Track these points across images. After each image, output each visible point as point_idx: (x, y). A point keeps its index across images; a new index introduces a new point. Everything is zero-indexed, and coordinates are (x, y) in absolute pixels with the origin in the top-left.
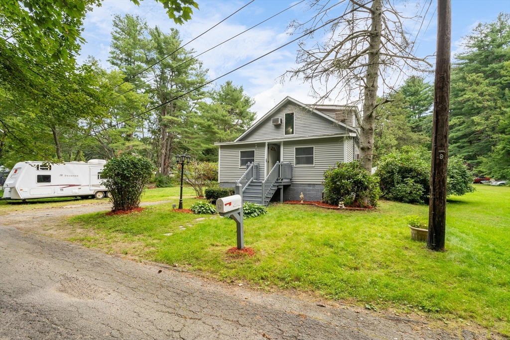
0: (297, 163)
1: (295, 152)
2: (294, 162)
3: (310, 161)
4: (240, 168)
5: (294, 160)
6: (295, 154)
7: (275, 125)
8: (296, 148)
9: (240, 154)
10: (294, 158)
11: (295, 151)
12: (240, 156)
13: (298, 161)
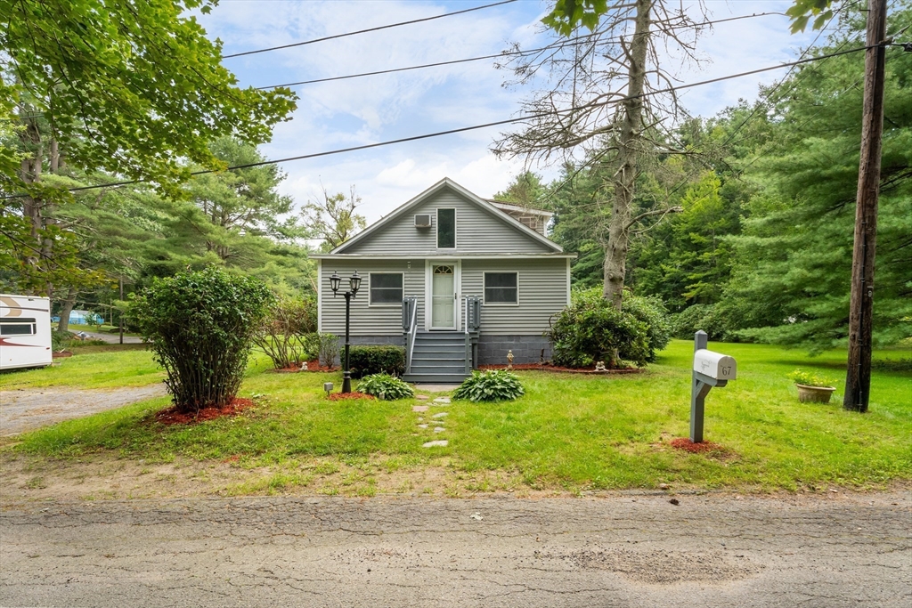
0: (487, 300)
1: (484, 281)
2: (484, 298)
3: (510, 296)
4: (370, 308)
5: (484, 294)
6: (484, 284)
7: (418, 229)
8: (486, 274)
9: (369, 279)
10: (484, 291)
11: (484, 278)
12: (369, 283)
13: (491, 296)
